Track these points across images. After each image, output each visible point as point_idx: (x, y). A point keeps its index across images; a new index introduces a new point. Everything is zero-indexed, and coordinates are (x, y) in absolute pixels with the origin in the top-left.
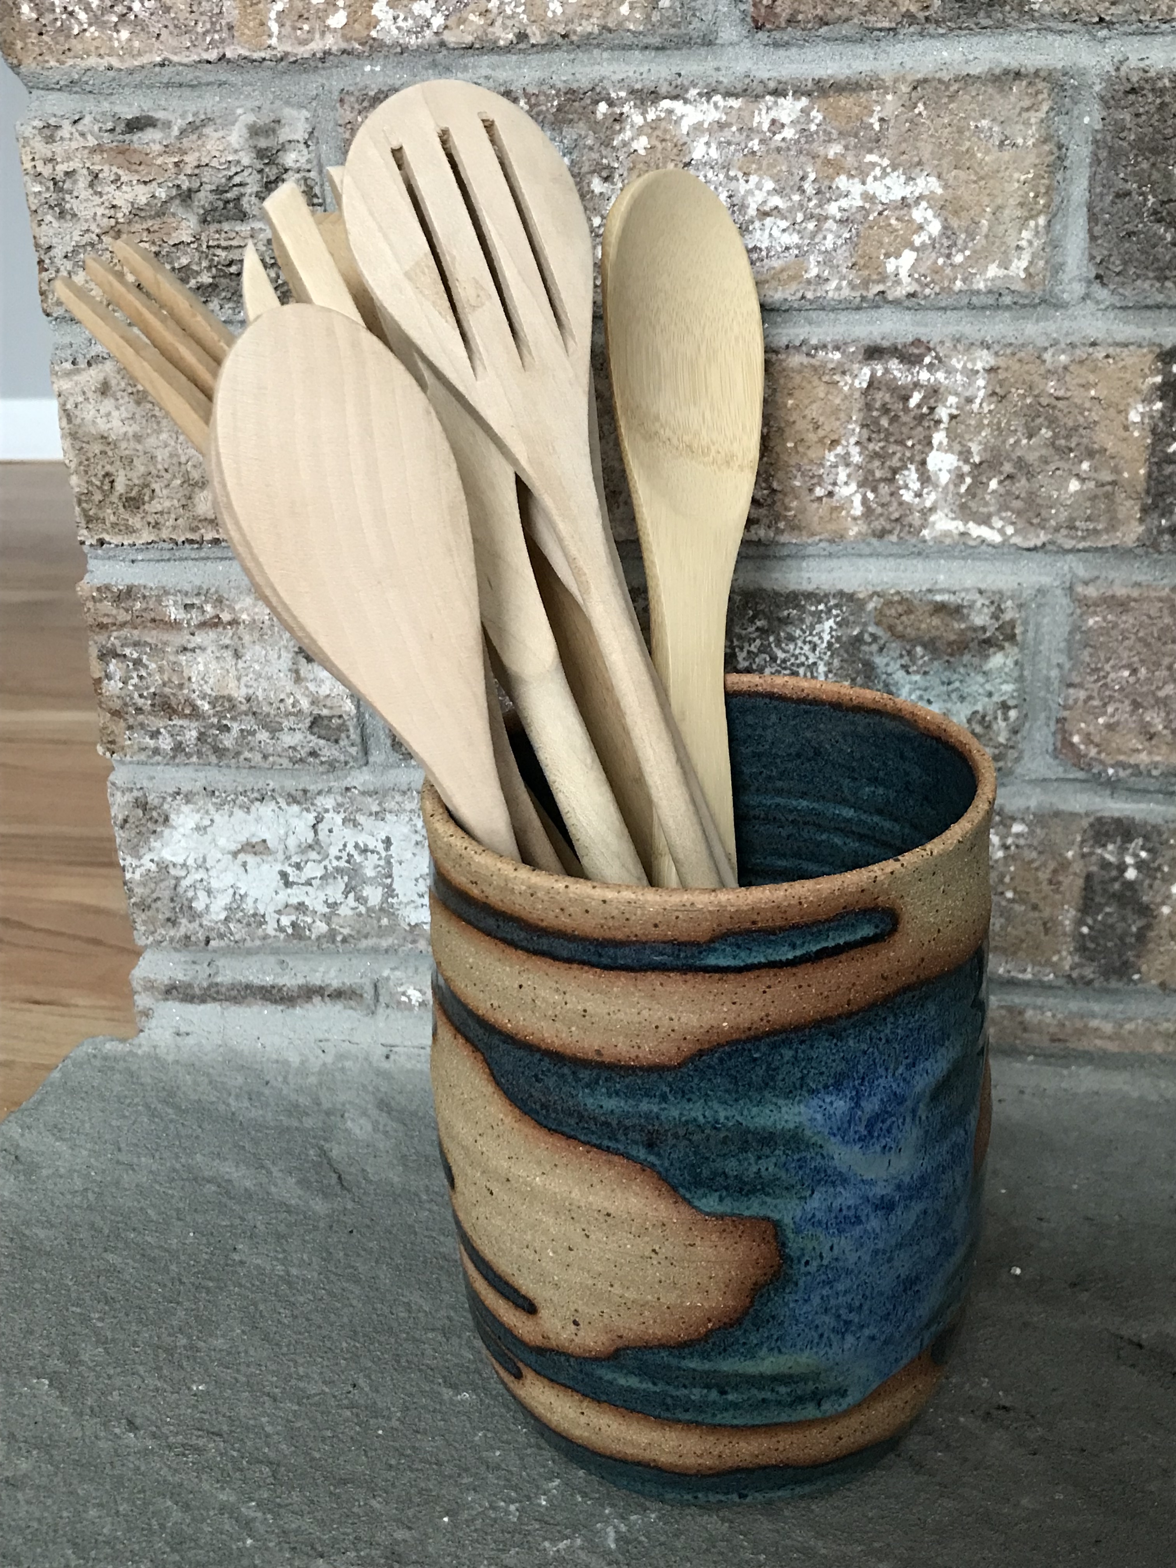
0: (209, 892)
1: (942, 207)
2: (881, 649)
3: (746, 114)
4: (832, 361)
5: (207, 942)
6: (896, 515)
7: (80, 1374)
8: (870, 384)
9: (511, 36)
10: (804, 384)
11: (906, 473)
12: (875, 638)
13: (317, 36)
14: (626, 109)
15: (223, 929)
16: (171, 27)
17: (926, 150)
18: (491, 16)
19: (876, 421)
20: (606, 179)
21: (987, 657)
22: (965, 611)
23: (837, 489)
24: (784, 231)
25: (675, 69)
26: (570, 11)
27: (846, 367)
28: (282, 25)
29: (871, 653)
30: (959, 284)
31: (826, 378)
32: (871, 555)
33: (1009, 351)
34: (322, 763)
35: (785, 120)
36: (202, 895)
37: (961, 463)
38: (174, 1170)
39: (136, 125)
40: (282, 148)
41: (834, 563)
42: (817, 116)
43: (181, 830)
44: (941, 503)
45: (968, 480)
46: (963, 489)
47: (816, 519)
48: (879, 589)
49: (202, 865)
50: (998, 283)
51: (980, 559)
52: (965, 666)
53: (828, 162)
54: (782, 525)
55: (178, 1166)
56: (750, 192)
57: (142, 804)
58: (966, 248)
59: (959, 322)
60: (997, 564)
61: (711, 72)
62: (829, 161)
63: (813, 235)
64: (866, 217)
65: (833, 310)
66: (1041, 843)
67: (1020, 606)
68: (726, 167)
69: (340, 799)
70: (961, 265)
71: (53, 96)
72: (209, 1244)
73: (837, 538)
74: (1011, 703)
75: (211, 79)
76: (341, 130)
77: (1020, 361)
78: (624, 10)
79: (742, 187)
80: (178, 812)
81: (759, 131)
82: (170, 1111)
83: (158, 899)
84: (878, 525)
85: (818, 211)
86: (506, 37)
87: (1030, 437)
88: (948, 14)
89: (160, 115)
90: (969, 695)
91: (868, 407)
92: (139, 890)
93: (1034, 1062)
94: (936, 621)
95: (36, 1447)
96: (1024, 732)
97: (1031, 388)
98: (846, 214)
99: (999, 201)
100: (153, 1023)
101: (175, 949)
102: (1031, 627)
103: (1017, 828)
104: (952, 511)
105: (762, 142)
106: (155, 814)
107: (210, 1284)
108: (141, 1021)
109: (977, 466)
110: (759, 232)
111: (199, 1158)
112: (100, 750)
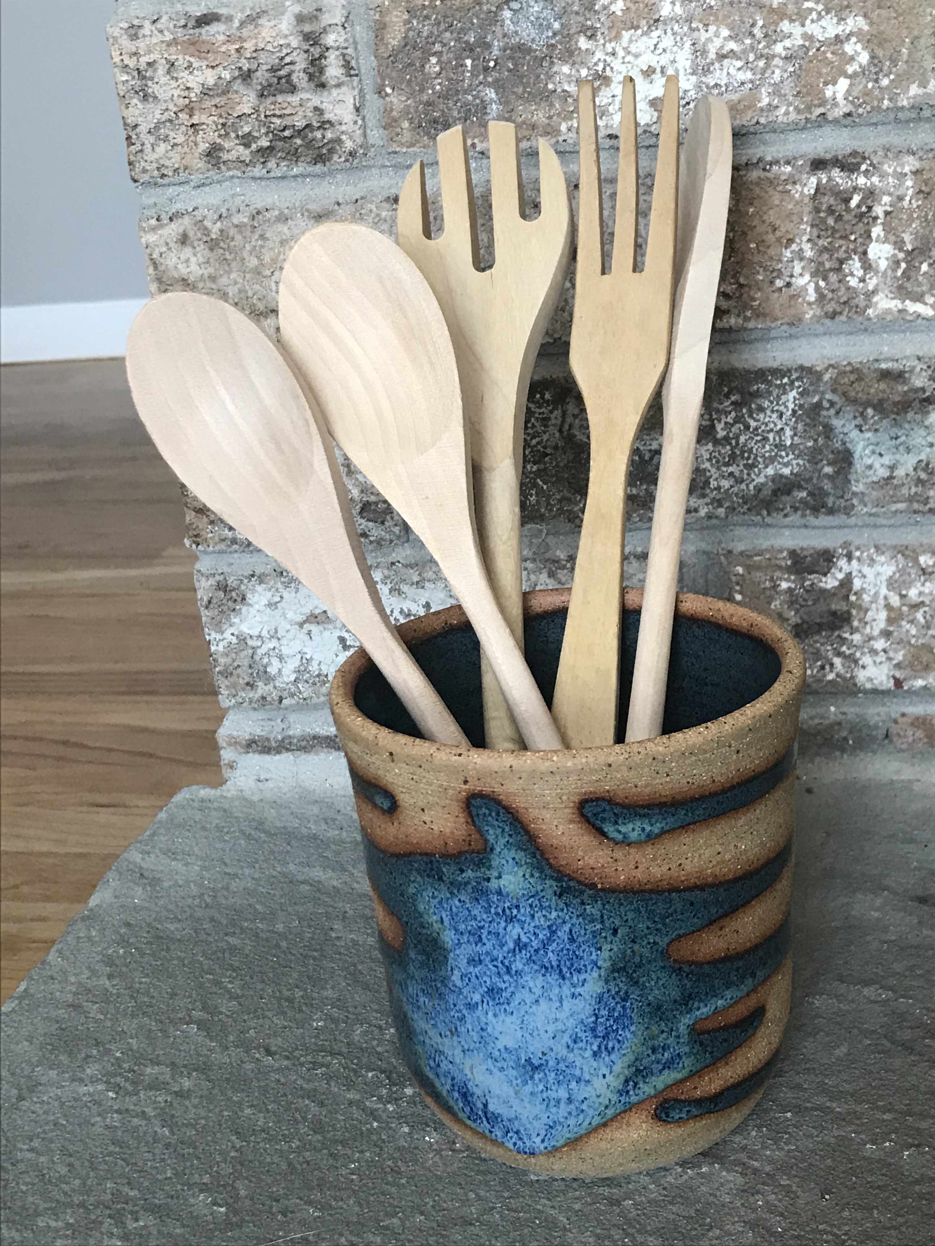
0: (281, 658)
1: (869, 41)
2: (838, 413)
4: (784, 173)
5: (281, 700)
6: (845, 299)
7: (221, 1021)
8: (817, 190)
10: (762, 194)
11: (851, 262)
12: (832, 404)
15: (293, 689)
19: (824, 221)
20: (590, 38)
21: (927, 413)
22: (907, 375)
23: (793, 280)
24: (739, 69)
27: (796, 178)
29: (830, 417)
30: (886, 102)
31: (780, 188)
32: (825, 334)
33: (931, 155)
34: (371, 542)
36: (275, 662)
37: (896, 252)
38: (272, 876)
39: (204, 20)
40: (325, 31)
41: (794, 343)
43: (257, 607)
44: (882, 286)
45: (903, 265)
46: (899, 273)
47: (777, 306)
48: (833, 362)
49: (274, 635)
50: (918, 99)
51: (917, 332)
52: (909, 422)
54: (749, 313)
55: (275, 873)
56: (709, 40)
57: (223, 587)
58: (891, 73)
59: (888, 134)
60: (931, 334)
62: (773, 10)
63: (764, 71)
64: (806, 53)
65: (783, 132)
68: (689, 20)
69: (386, 572)
70: (887, 88)
73: (796, 322)
76: (372, 12)
79: (703, 36)
80: (253, 591)
82: (262, 835)
83: (239, 666)
84: (830, 308)
85: (766, 51)
89: (223, 11)
90: (914, 446)
91: (817, 210)
92: (222, 660)
94: (883, 386)
98: (790, 52)
99: (916, 33)
100: (238, 773)
101: (255, 709)
104: (891, 292)
106: (234, 594)
107: (315, 954)
108: (226, 773)
109: (908, 253)
110: (718, 71)
111: (292, 867)
112: (187, 542)
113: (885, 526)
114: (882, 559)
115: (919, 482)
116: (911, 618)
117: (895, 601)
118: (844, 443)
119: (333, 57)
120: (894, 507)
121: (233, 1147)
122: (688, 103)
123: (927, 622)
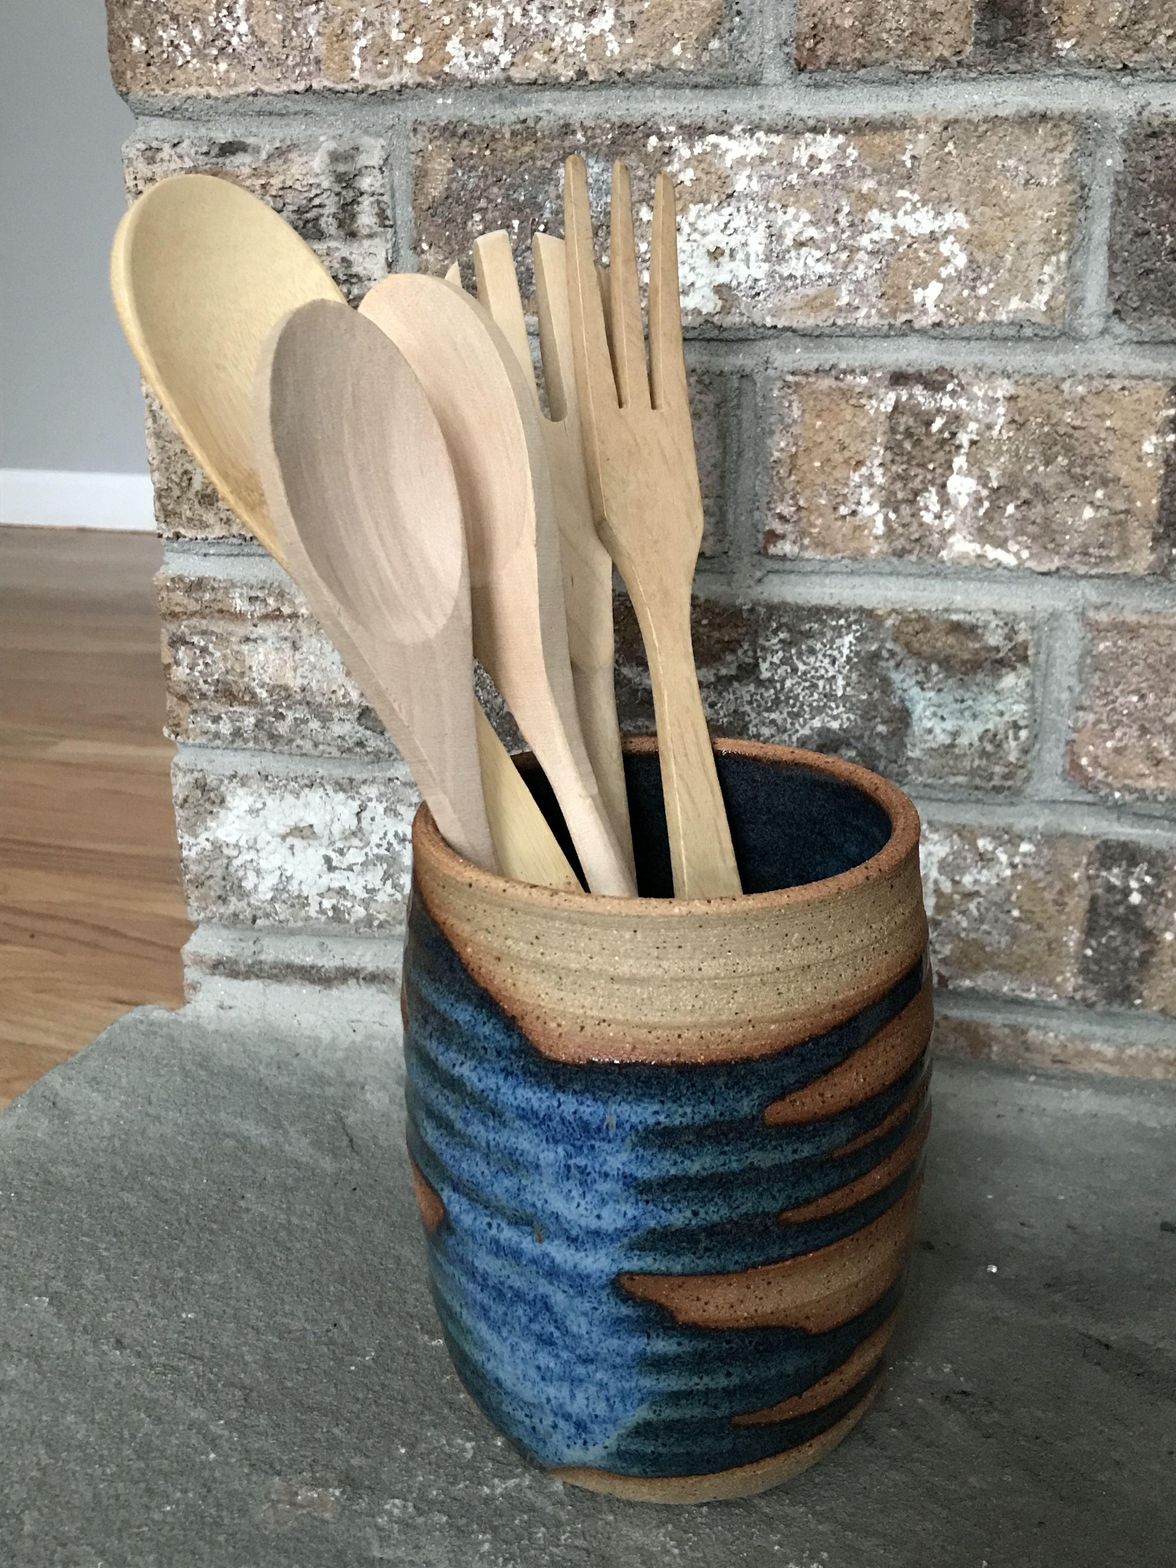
0: (258, 872)
1: (968, 242)
2: (898, 665)
3: (786, 149)
4: (859, 385)
5: (254, 920)
6: (916, 536)
7: (80, 1296)
8: (895, 408)
9: (571, 73)
10: (833, 406)
11: (927, 494)
12: (892, 653)
13: (396, 70)
14: (674, 143)
15: (269, 909)
16: (265, 60)
17: (955, 187)
18: (554, 54)
19: (900, 444)
21: (1000, 677)
22: (980, 631)
23: (860, 508)
24: (818, 260)
25: (722, 107)
26: (626, 50)
27: (873, 391)
28: (364, 60)
29: (888, 669)
30: (982, 315)
31: (853, 401)
32: (891, 574)
33: (1028, 381)
34: (368, 753)
35: (822, 154)
36: (251, 875)
37: (980, 488)
38: (198, 1125)
39: (230, 149)
40: (358, 174)
41: (857, 580)
42: (853, 152)
43: (235, 812)
44: (960, 526)
45: (986, 504)
46: (981, 512)
47: (839, 536)
48: (897, 607)
49: (253, 847)
50: (1020, 315)
51: (995, 582)
52: (978, 685)
53: (862, 197)
54: (806, 541)
55: (202, 1121)
56: (787, 223)
57: (201, 786)
58: (990, 281)
59: (981, 352)
60: (1013, 587)
61: (755, 110)
62: (863, 195)
63: (845, 266)
64: (896, 249)
65: (862, 337)
66: (1048, 863)
67: (1033, 629)
68: (766, 199)
69: (382, 789)
70: (985, 297)
71: (157, 122)
72: (219, 1191)
73: (858, 556)
74: (1022, 723)
75: (298, 108)
76: (413, 157)
77: (1039, 390)
78: (677, 50)
79: (780, 218)
80: (234, 794)
81: (798, 166)
82: (203, 1073)
83: (211, 876)
84: (899, 544)
85: (851, 242)
86: (567, 74)
87: (1047, 464)
88: (980, 59)
89: (250, 140)
90: (981, 713)
91: (893, 430)
92: (194, 868)
93: (1035, 1083)
94: (951, 640)
95: (27, 1356)
96: (1034, 753)
97: (1049, 417)
98: (877, 246)
99: (1023, 237)
100: (201, 995)
101: (225, 926)
102: (1043, 650)
103: (1025, 847)
104: (970, 533)
105: (801, 176)
106: (212, 795)
107: (215, 1226)
108: (188, 993)
109: (995, 491)
110: (794, 261)
111: (223, 1115)
112: (166, 732)
113: (941, 800)
114: (935, 837)
115: (984, 754)
116: (963, 908)
117: (947, 886)
118: (902, 701)
119: (366, 203)
120: (952, 780)
121: (38, 1464)
122: (758, 294)
123: (981, 914)
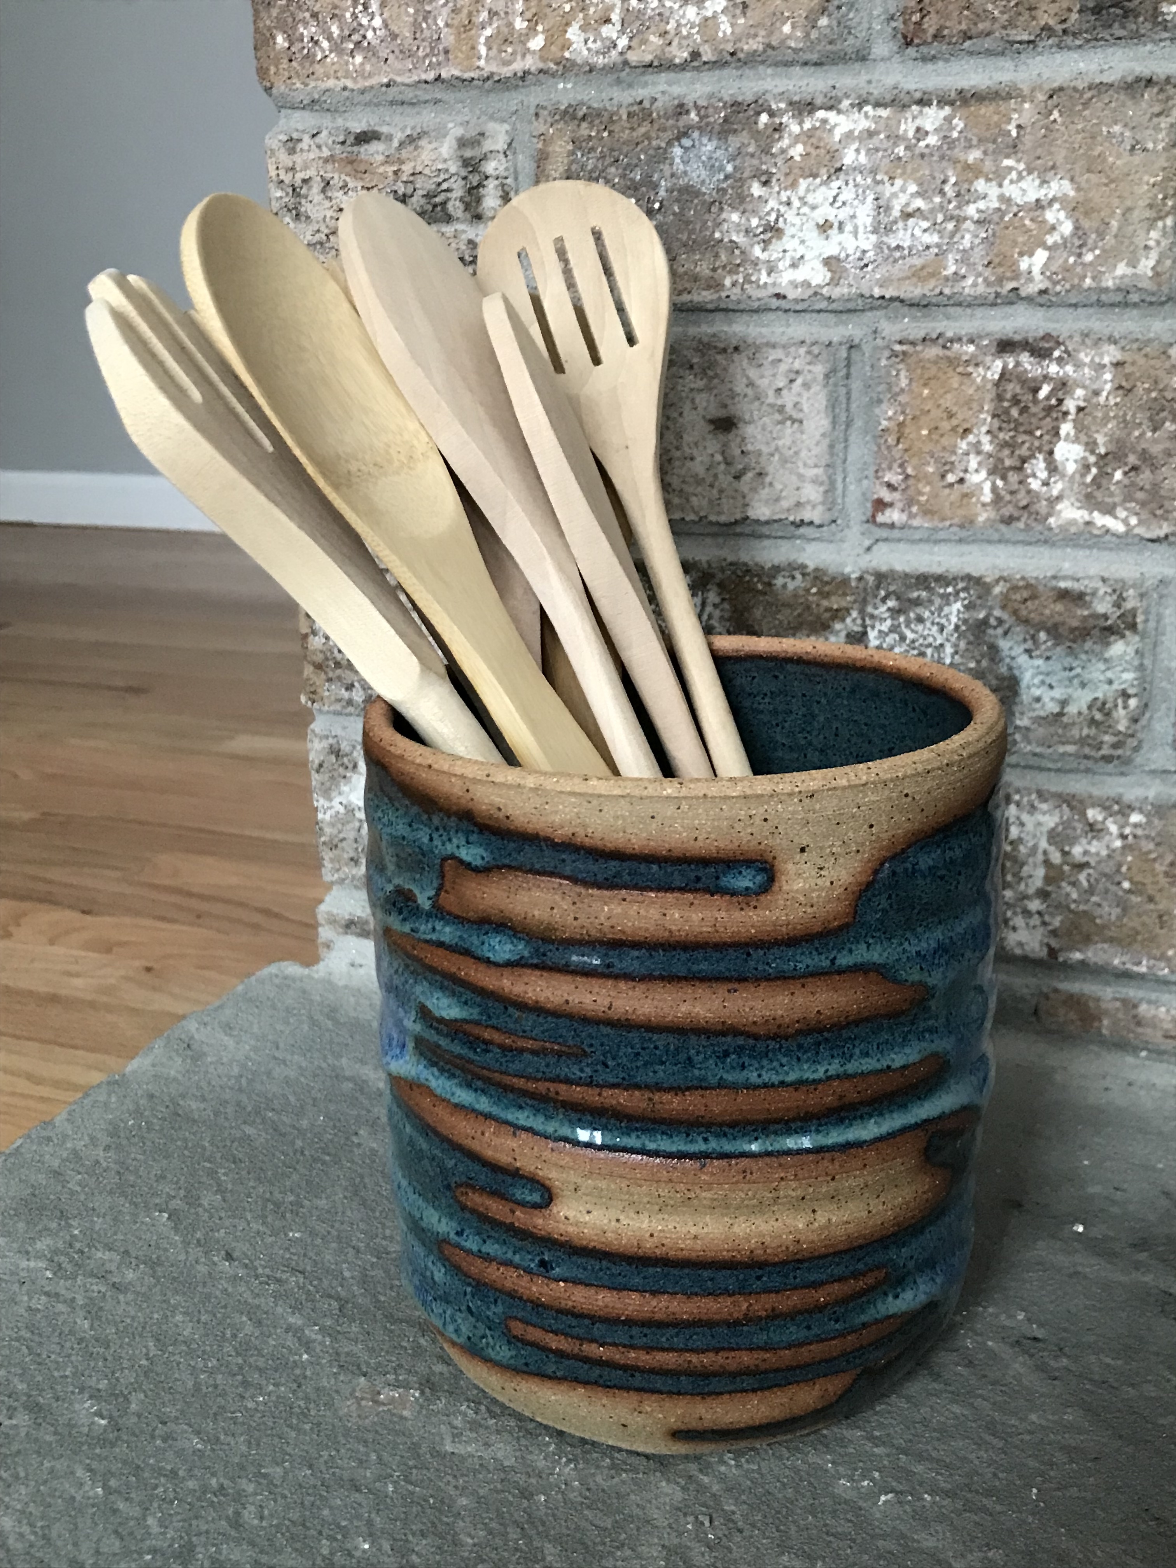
1: (1073, 209)
2: (1006, 633)
3: (893, 123)
4: (966, 353)
6: (1024, 503)
7: (197, 1214)
8: (1002, 375)
9: (685, 55)
10: (940, 374)
11: (1034, 461)
12: (1000, 621)
13: (519, 57)
14: (785, 120)
16: (397, 51)
17: (1060, 156)
18: (669, 37)
19: (1007, 412)
20: (766, 183)
21: (1108, 644)
22: (1088, 598)
23: (968, 476)
24: (925, 231)
25: (831, 83)
26: (738, 30)
27: (980, 359)
28: (489, 49)
29: (996, 636)
30: (1088, 281)
31: (960, 370)
32: (1000, 541)
33: (1135, 346)
35: (929, 127)
37: (1087, 454)
38: (320, 1068)
39: (364, 138)
40: (484, 158)
41: (965, 548)
42: (959, 123)
45: (1094, 471)
46: (1089, 479)
47: (947, 504)
48: (1005, 574)
50: (1126, 281)
51: (1106, 549)
52: (1086, 652)
53: (967, 167)
54: (915, 509)
55: (324, 1065)
56: (895, 195)
57: (335, 751)
58: (1096, 248)
59: (1089, 317)
60: (1122, 554)
61: (863, 84)
62: (969, 166)
63: (953, 235)
64: (1002, 218)
65: (969, 306)
66: (1159, 834)
67: (1142, 596)
68: (874, 171)
70: (1091, 264)
71: (297, 114)
72: (335, 1127)
73: (968, 523)
74: (1131, 691)
75: (428, 97)
76: (535, 140)
77: (1146, 356)
78: (787, 29)
79: (888, 190)
81: (904, 138)
82: (329, 1023)
83: (344, 839)
84: (1007, 511)
85: (957, 212)
86: (681, 55)
87: (1154, 430)
88: (1085, 27)
89: (384, 129)
90: (1090, 681)
91: (1000, 398)
92: (328, 830)
93: (1147, 1058)
94: (1059, 607)
95: (144, 1263)
96: (1143, 721)
97: (1156, 382)
98: (983, 216)
99: (1129, 203)
100: (334, 953)
101: (356, 887)
102: (1152, 617)
103: (1135, 818)
104: (1078, 500)
105: (907, 148)
106: (345, 760)
107: (327, 1158)
108: (322, 951)
109: (1102, 457)
110: (901, 232)
111: (344, 1061)
112: (303, 699)
113: (1049, 770)
114: (1044, 806)
115: (1092, 722)
116: (1072, 879)
117: (1056, 857)
118: (1010, 668)
119: (491, 186)
120: (1061, 749)
122: (866, 265)
123: (1090, 885)
